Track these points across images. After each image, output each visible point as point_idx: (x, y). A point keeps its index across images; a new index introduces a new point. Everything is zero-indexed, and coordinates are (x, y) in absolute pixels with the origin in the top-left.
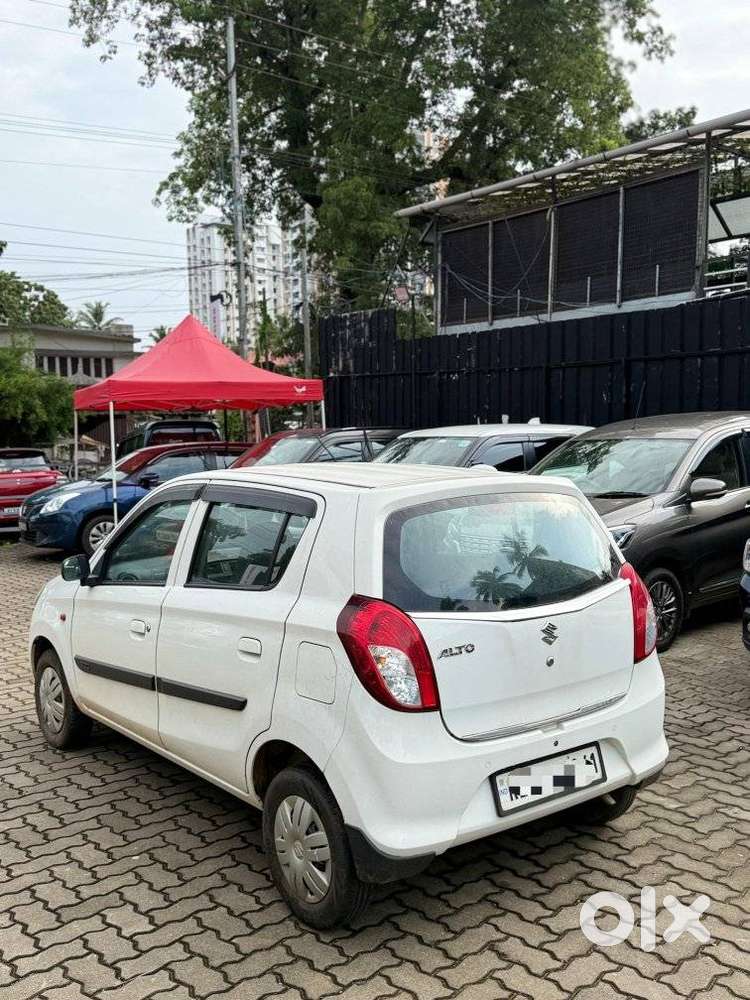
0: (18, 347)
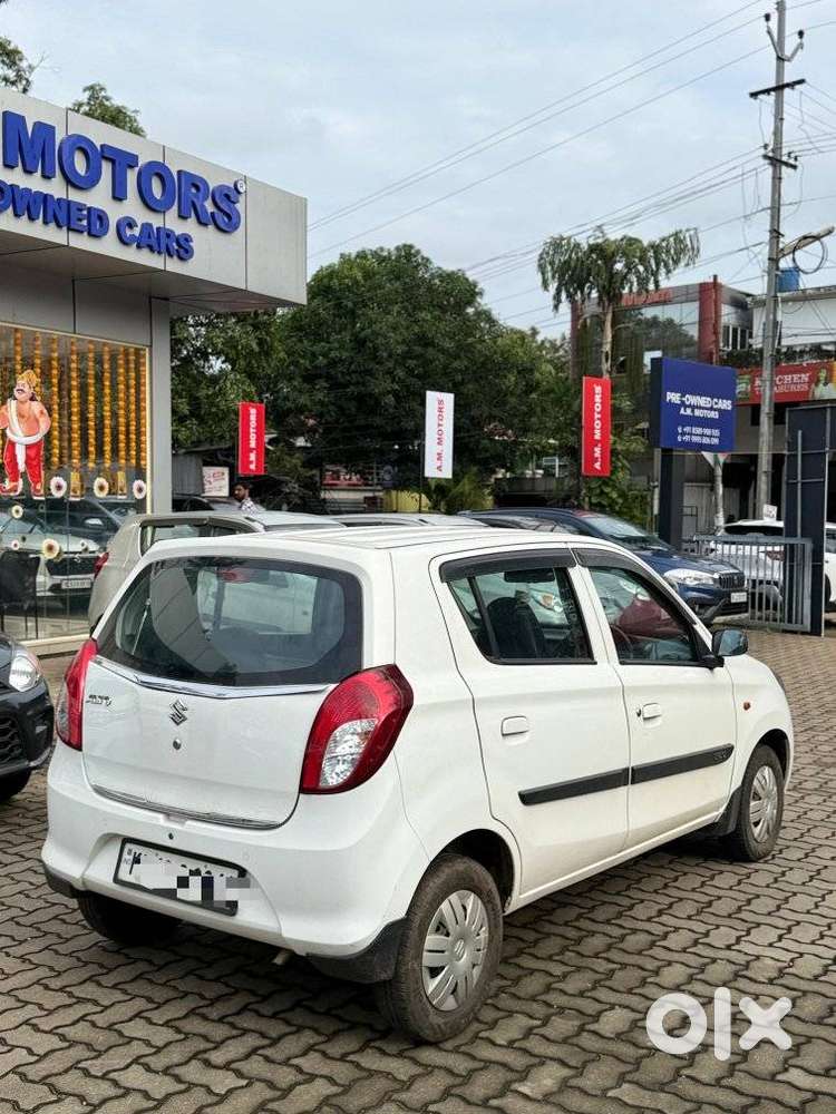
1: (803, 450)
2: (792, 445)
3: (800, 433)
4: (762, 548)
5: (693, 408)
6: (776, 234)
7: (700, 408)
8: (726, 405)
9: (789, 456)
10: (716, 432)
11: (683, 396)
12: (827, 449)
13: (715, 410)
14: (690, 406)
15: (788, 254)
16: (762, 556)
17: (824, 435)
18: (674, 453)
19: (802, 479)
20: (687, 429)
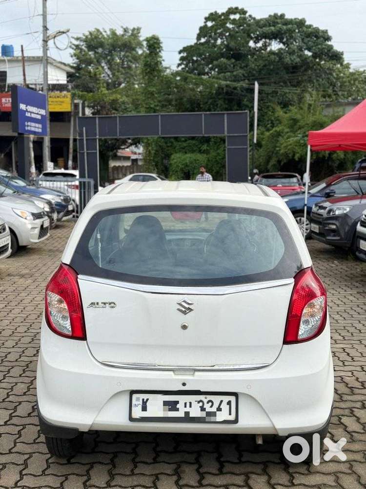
0: (336, 114)
1: (86, 136)
2: (81, 135)
3: (84, 128)
4: (66, 183)
5: (31, 113)
6: (45, 28)
7: (34, 113)
8: (43, 112)
9: (79, 140)
10: (40, 126)
11: (26, 106)
12: (97, 137)
13: (39, 114)
14: (30, 112)
15: (52, 39)
16: (66, 187)
17: (96, 130)
18: (25, 136)
19: (87, 150)
20: (29, 123)
